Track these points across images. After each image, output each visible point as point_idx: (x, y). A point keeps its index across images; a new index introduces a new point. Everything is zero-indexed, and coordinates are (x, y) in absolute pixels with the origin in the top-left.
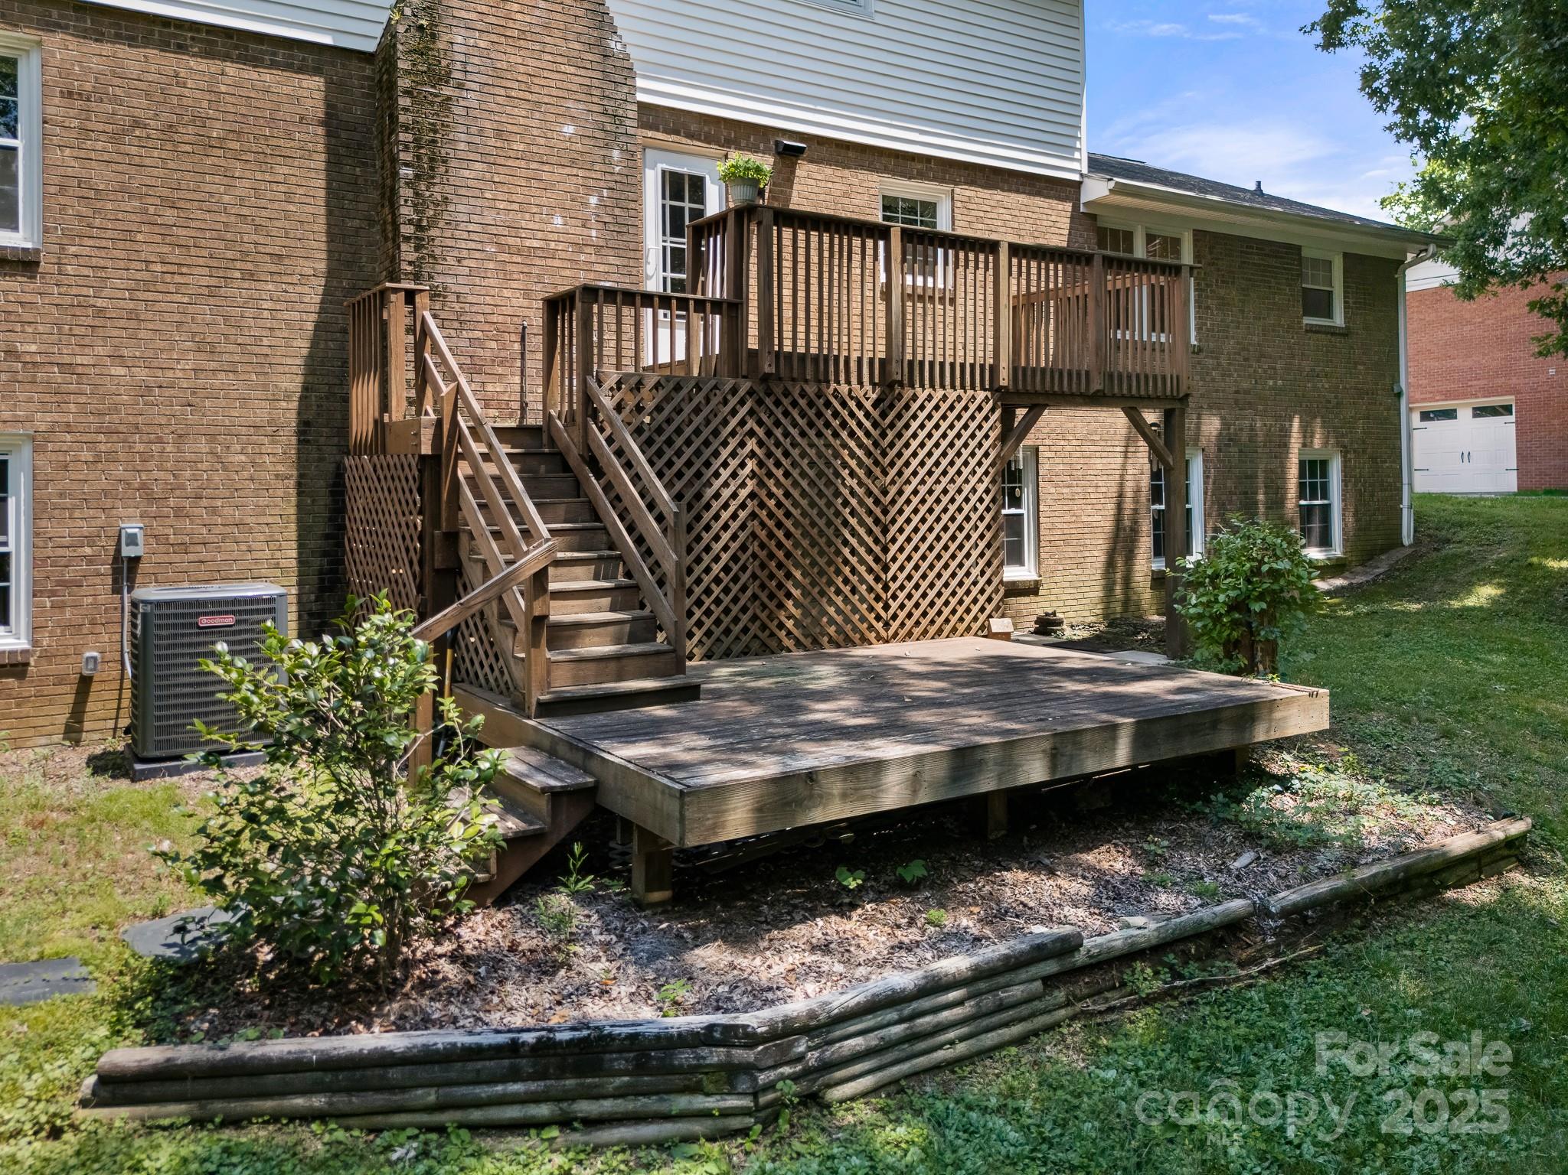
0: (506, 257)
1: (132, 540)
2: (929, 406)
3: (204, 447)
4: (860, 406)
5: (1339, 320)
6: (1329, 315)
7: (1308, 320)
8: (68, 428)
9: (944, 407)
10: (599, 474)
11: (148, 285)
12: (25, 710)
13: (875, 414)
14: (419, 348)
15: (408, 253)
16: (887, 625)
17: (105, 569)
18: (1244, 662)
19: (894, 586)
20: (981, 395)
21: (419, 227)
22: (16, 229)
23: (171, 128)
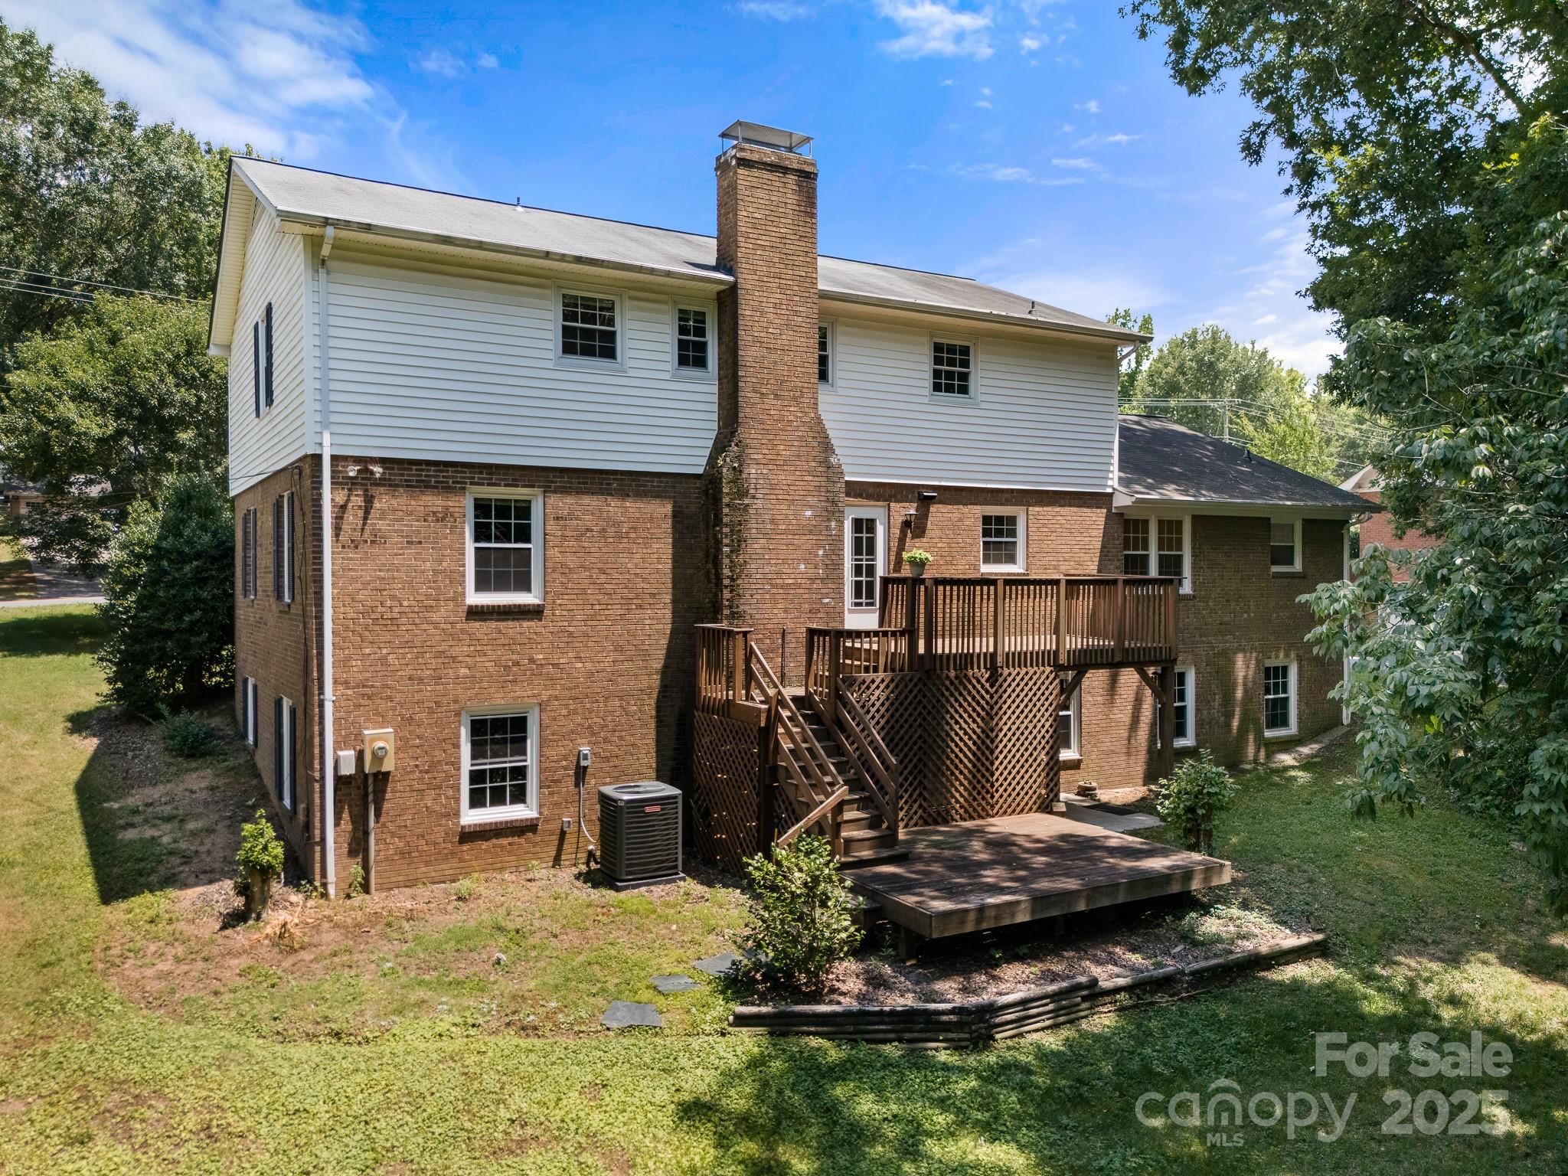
0: (774, 591)
1: (586, 757)
2: (1018, 679)
3: (617, 703)
4: (979, 682)
5: (1298, 566)
6: (1291, 562)
7: (1275, 569)
8: (556, 698)
9: (1027, 678)
10: (843, 731)
11: (592, 618)
12: (537, 849)
13: (987, 685)
14: (747, 661)
15: (727, 595)
16: (992, 807)
17: (572, 772)
18: (1193, 840)
19: (997, 785)
20: (1048, 669)
21: (732, 579)
22: (528, 589)
23: (604, 530)
